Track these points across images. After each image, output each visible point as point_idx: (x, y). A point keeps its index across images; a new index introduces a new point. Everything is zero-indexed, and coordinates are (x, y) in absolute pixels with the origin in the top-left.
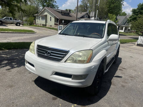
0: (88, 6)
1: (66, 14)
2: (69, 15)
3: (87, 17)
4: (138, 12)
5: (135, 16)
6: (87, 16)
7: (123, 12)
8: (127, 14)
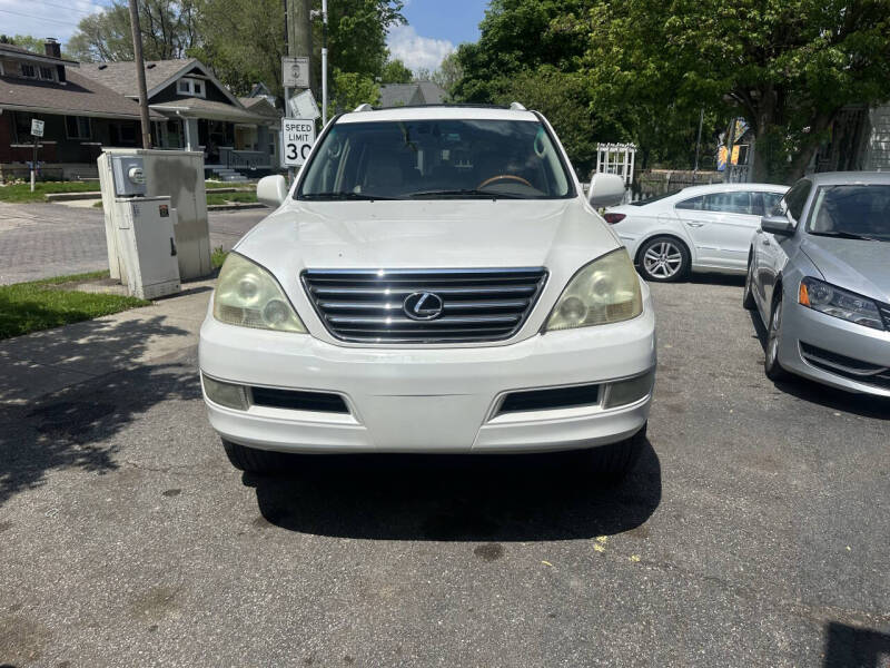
0: (174, 21)
1: (39, 75)
2: (62, 78)
3: (203, 93)
4: (486, 65)
5: (480, 84)
6: (197, 89)
7: (391, 59)
8: (416, 76)
